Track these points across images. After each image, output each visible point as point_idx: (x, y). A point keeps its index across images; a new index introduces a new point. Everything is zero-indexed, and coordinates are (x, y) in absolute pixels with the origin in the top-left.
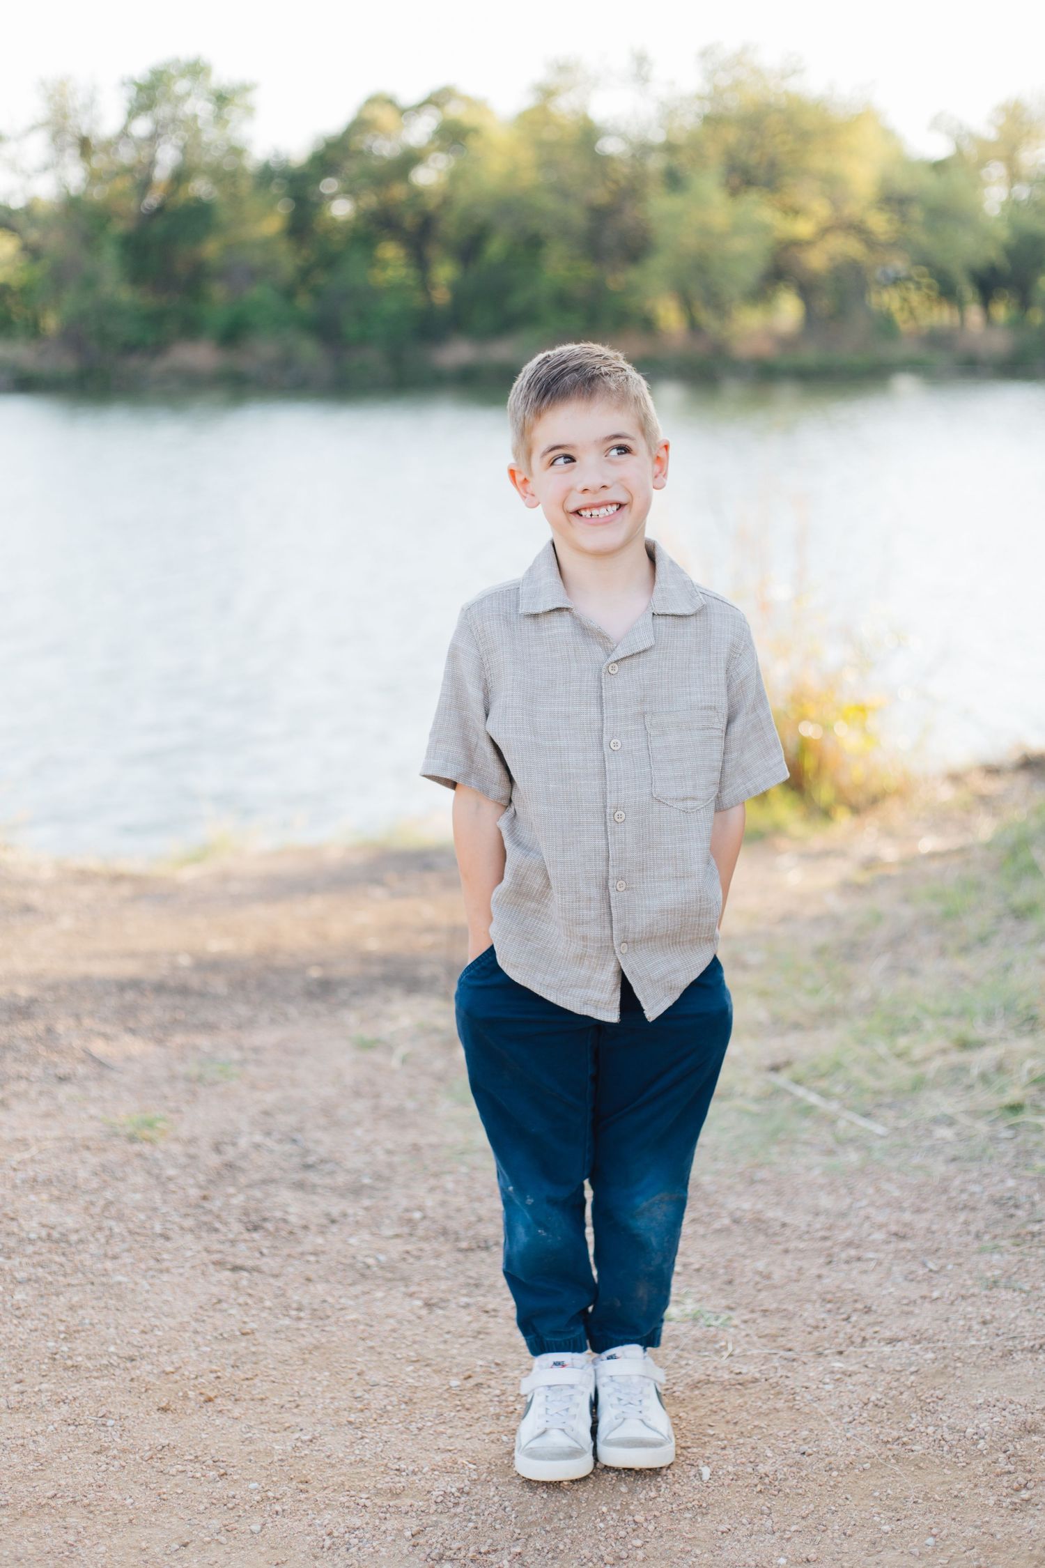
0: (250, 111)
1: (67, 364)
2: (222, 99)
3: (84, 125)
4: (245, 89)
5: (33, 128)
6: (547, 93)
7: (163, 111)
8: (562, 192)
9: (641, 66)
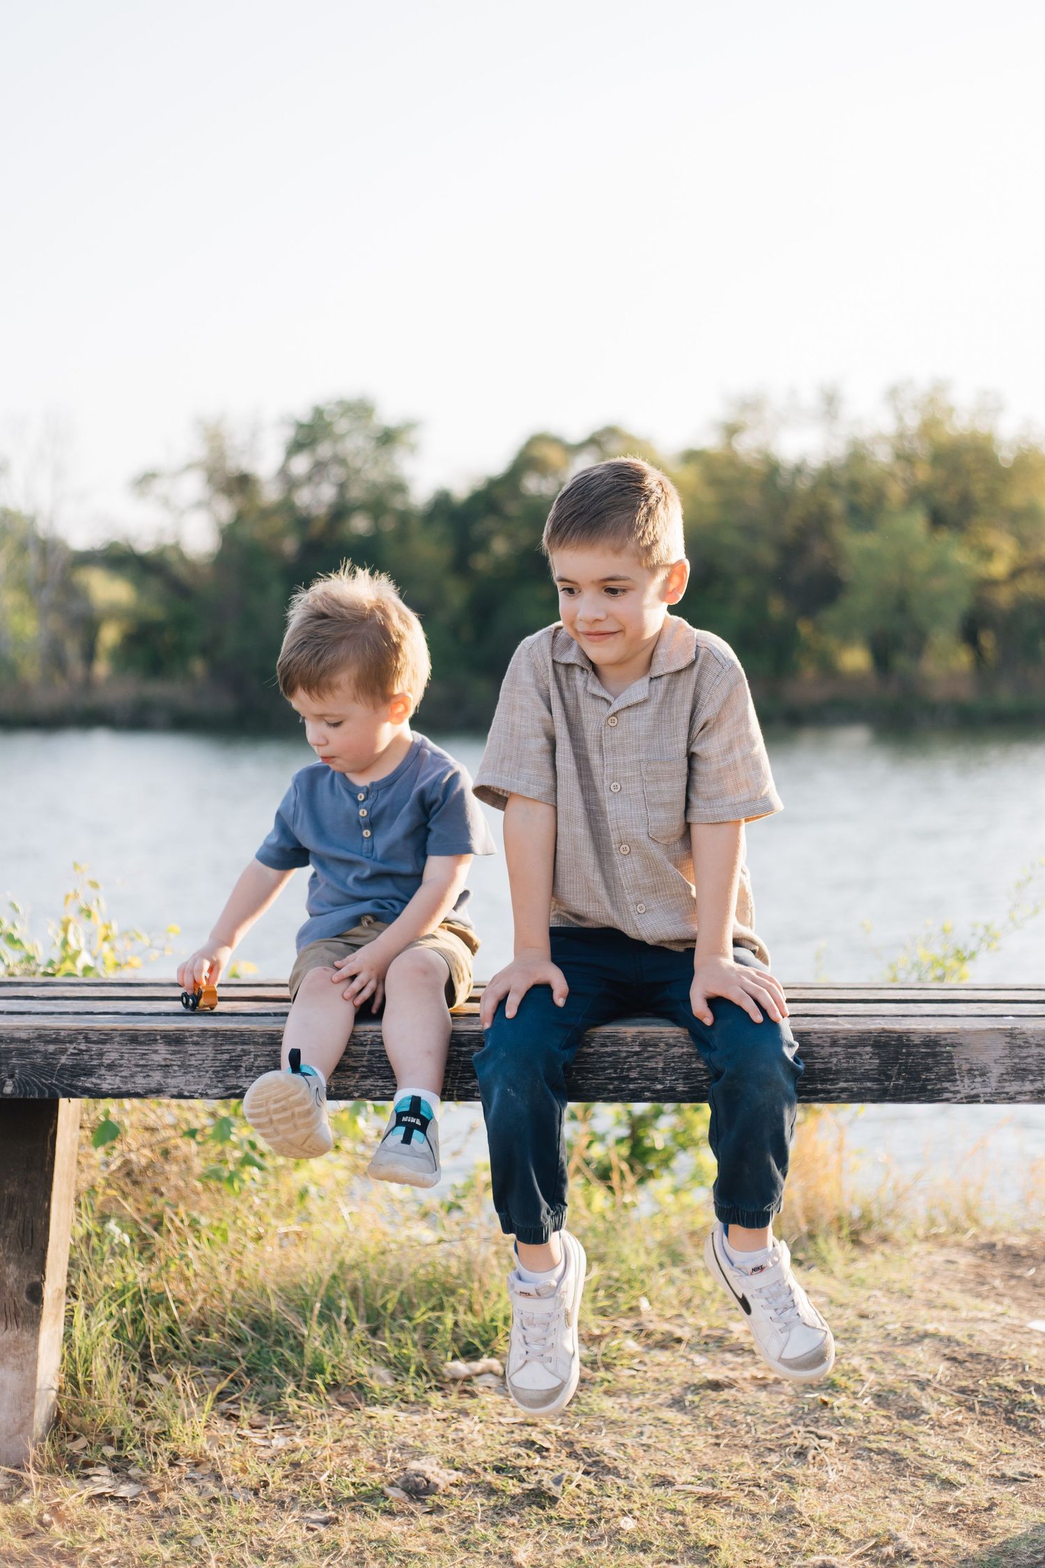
0: (413, 449)
1: (225, 703)
2: (387, 438)
3: (245, 464)
4: (410, 426)
5: (189, 467)
6: (732, 431)
7: (324, 450)
8: (750, 530)
9: (831, 402)
